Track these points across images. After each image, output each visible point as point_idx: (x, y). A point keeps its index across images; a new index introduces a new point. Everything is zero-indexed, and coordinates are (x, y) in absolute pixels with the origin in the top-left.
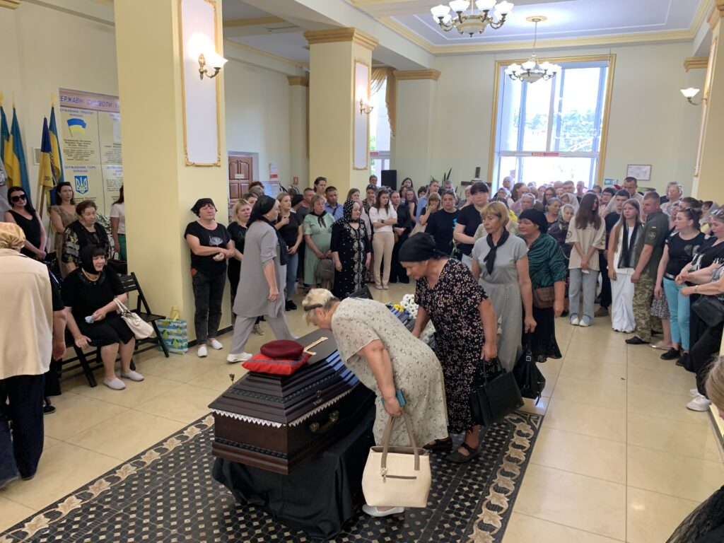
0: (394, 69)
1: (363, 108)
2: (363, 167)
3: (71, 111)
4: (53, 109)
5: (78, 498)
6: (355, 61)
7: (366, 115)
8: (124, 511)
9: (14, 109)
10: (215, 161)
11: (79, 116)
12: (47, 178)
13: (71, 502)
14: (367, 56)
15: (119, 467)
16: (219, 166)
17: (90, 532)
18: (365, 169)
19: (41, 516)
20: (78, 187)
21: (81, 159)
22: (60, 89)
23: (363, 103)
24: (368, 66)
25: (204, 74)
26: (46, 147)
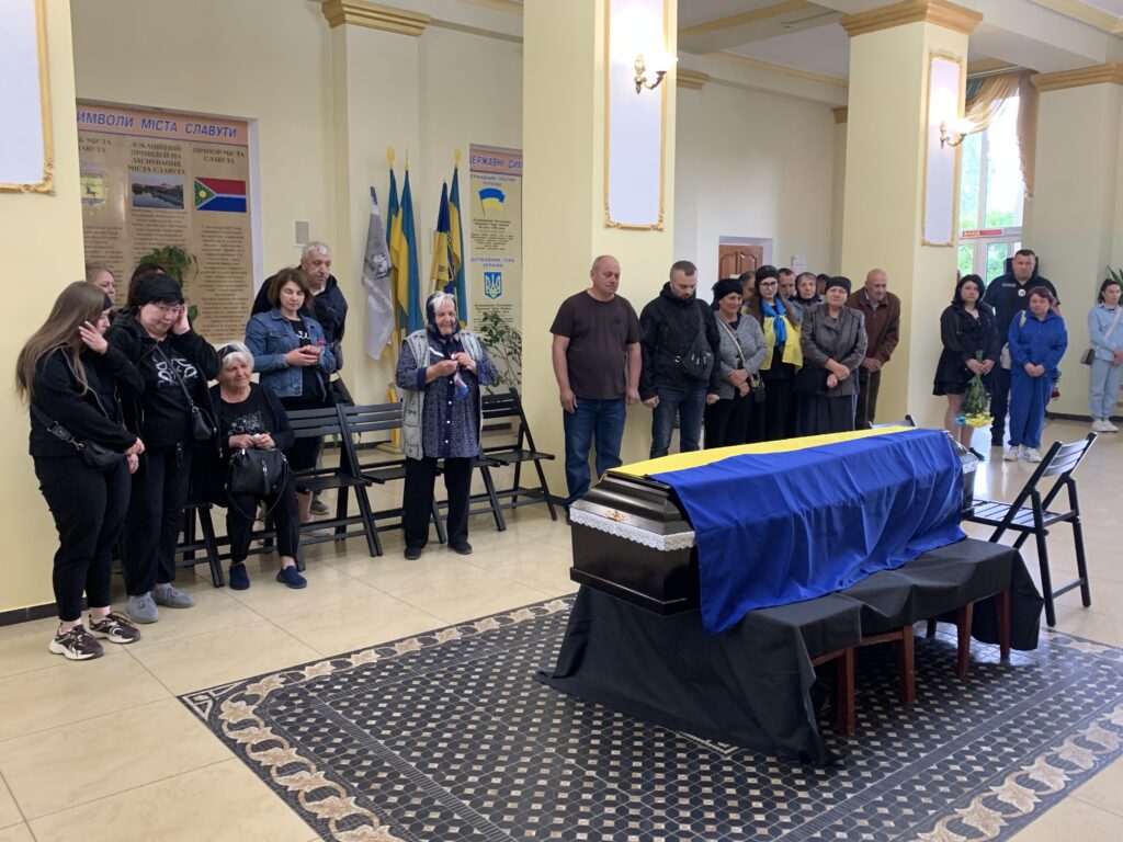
0: (1034, 72)
1: (946, 136)
2: (943, 242)
3: (485, 178)
4: (456, 170)
5: (377, 652)
6: (931, 53)
7: (954, 148)
8: (427, 676)
9: (407, 172)
10: (655, 222)
11: (496, 184)
12: (441, 269)
13: (367, 655)
14: (958, 43)
15: (441, 630)
16: (661, 230)
17: (376, 689)
18: (950, 245)
19: (328, 662)
20: (488, 288)
21: (495, 248)
22: (472, 145)
23: (948, 128)
24: (959, 61)
25: (642, 86)
26: (444, 224)
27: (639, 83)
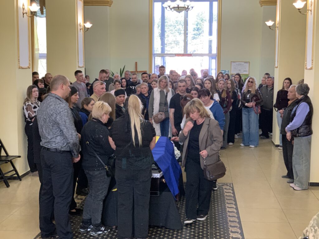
10: (28, 65)
16: (30, 68)
27: (23, 14)
